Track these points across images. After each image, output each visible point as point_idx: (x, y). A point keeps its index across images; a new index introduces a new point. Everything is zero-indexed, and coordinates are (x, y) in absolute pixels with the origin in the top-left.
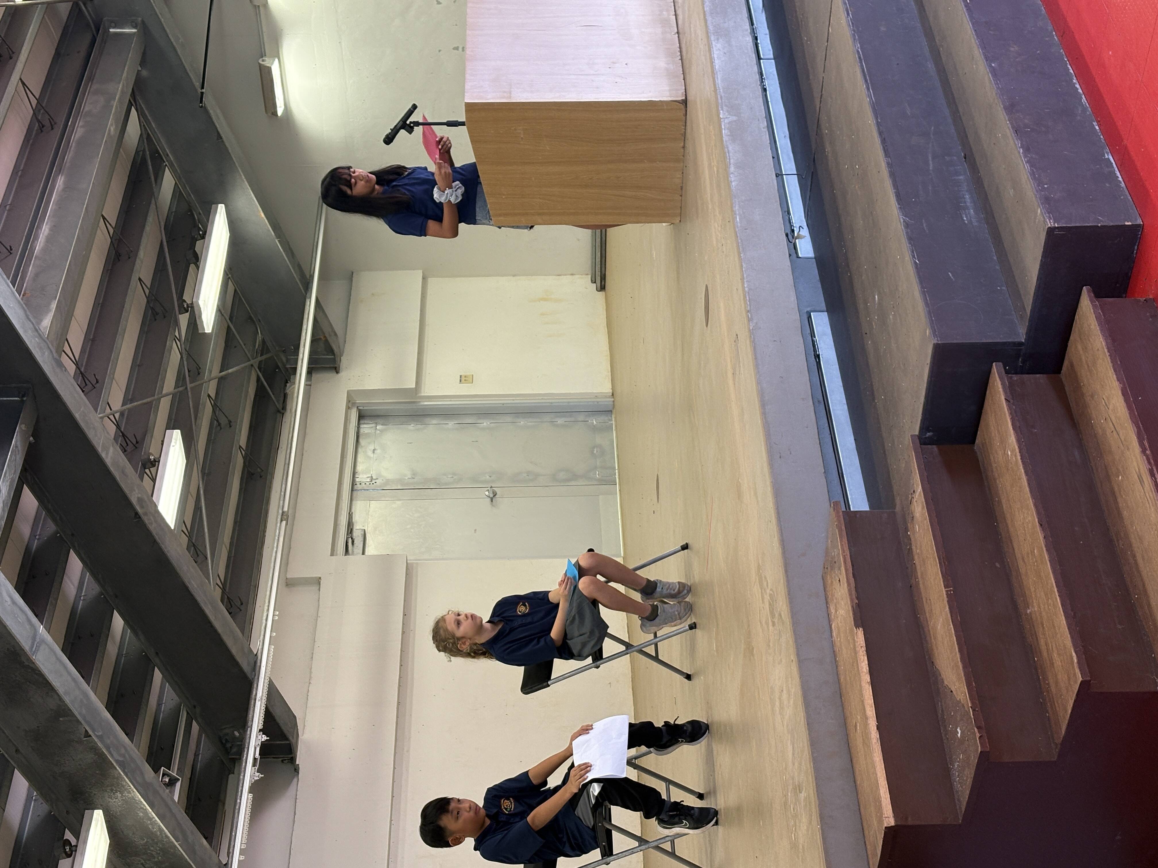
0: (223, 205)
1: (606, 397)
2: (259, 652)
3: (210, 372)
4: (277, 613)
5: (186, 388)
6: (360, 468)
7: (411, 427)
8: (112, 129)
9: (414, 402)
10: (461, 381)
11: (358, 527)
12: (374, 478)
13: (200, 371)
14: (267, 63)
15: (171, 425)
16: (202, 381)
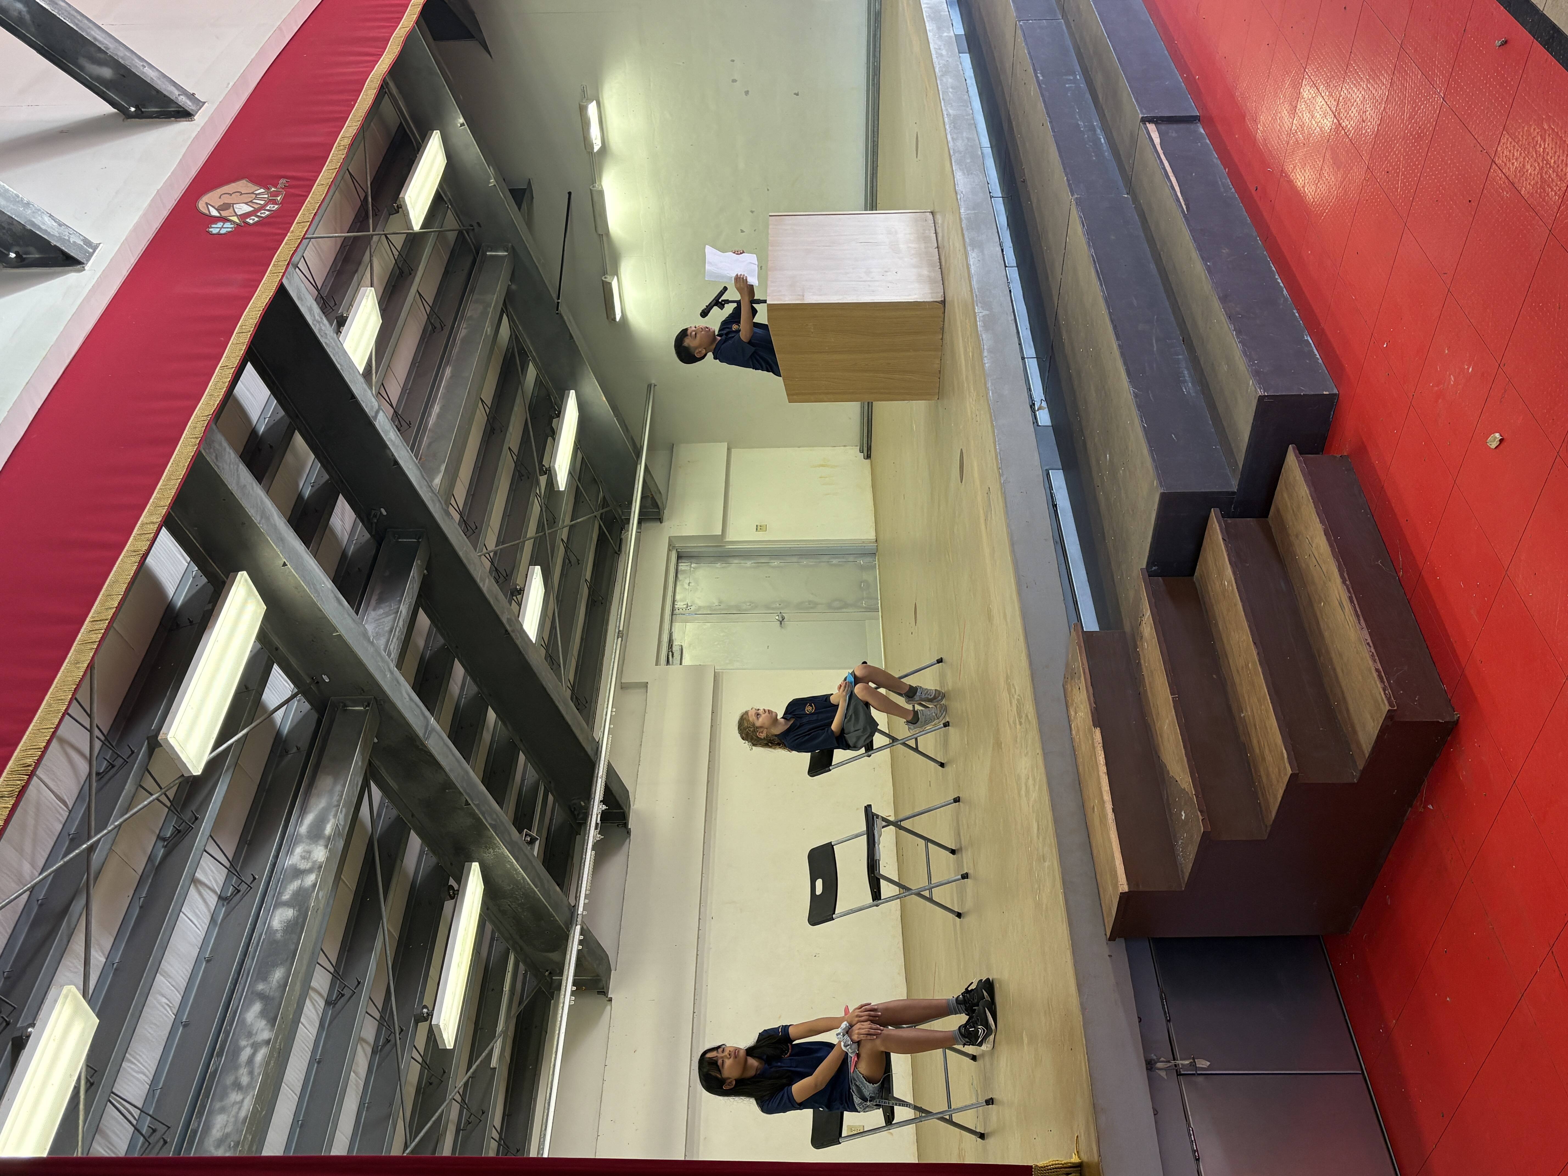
0: (574, 391)
1: (871, 542)
2: (601, 740)
3: (563, 521)
4: (614, 710)
5: (545, 534)
6: (678, 597)
7: (718, 565)
8: (489, 330)
9: (720, 546)
10: (757, 529)
11: (676, 643)
12: (689, 605)
13: (556, 520)
14: (608, 280)
15: (533, 562)
16: (557, 528)
